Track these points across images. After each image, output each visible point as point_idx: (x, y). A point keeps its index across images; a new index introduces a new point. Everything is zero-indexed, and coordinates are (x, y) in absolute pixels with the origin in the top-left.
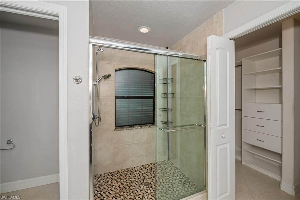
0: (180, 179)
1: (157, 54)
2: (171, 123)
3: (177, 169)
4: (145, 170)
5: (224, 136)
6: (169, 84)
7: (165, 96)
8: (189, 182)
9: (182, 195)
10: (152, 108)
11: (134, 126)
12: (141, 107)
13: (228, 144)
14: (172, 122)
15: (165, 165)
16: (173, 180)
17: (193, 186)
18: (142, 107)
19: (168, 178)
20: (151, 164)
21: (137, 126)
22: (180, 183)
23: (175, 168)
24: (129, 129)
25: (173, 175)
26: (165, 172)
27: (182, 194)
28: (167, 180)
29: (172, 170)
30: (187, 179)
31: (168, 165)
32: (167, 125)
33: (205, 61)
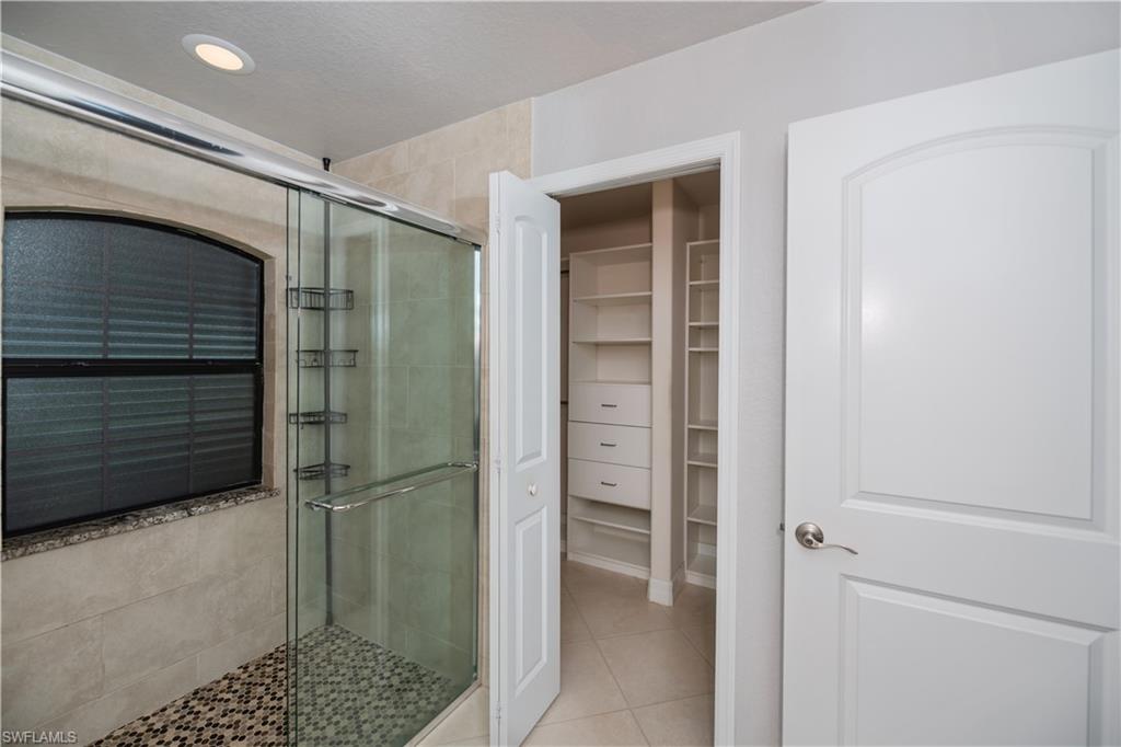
0: (384, 682)
1: (298, 189)
2: (344, 471)
3: (368, 648)
4: (211, 710)
5: (533, 489)
6: (332, 313)
7: (315, 360)
8: (419, 678)
9: (398, 736)
10: (250, 414)
11: (144, 513)
12: (189, 413)
13: (545, 510)
14: (347, 467)
15: (315, 651)
16: (356, 695)
17: (433, 686)
18: (191, 413)
19: (332, 696)
20: (246, 668)
21: (163, 507)
22: (385, 695)
23: (361, 645)
24: (106, 535)
25: (357, 675)
26: (317, 679)
27: (397, 731)
28: (328, 710)
29: (349, 660)
30: (410, 671)
31: (329, 643)
32: (323, 483)
33: (478, 247)
